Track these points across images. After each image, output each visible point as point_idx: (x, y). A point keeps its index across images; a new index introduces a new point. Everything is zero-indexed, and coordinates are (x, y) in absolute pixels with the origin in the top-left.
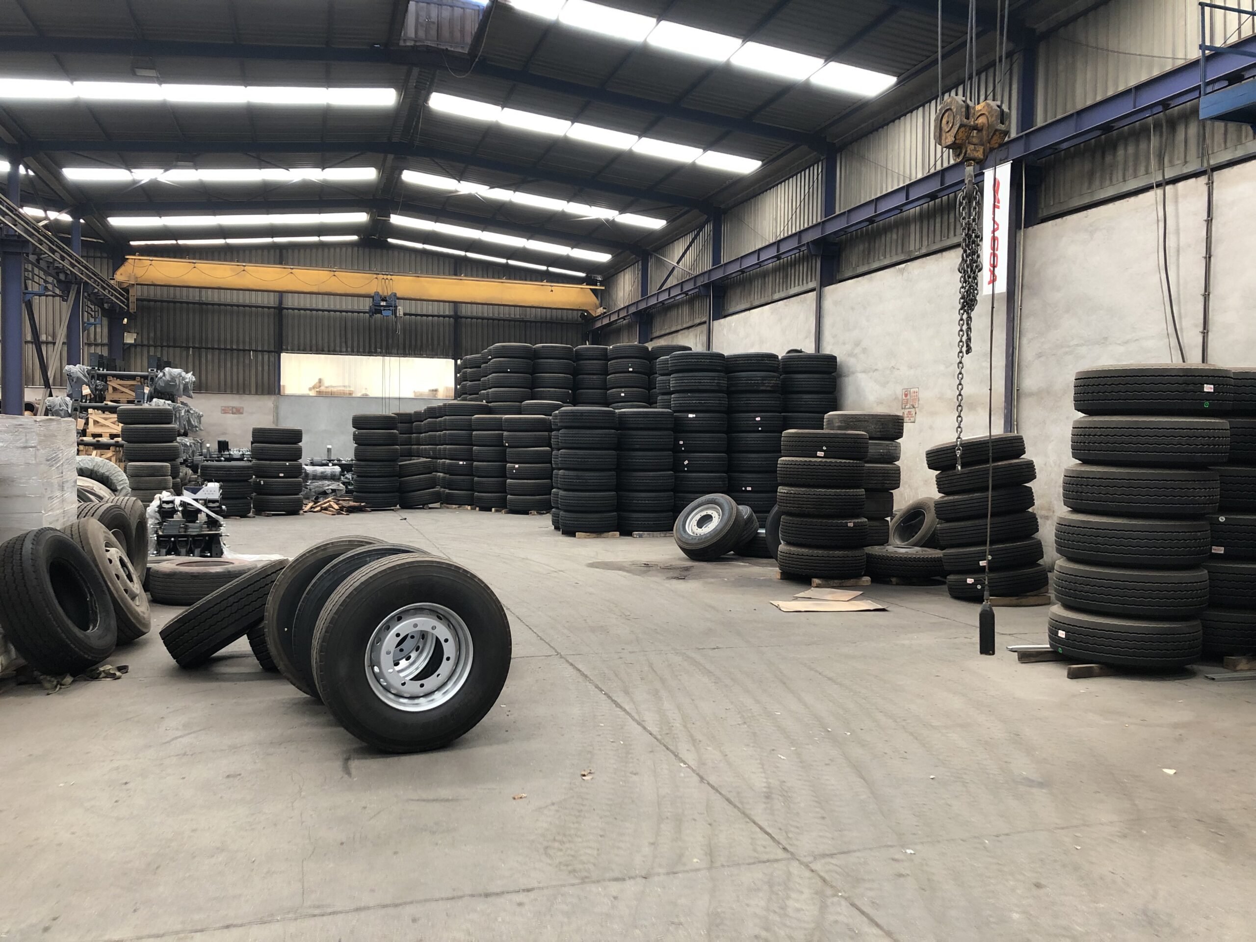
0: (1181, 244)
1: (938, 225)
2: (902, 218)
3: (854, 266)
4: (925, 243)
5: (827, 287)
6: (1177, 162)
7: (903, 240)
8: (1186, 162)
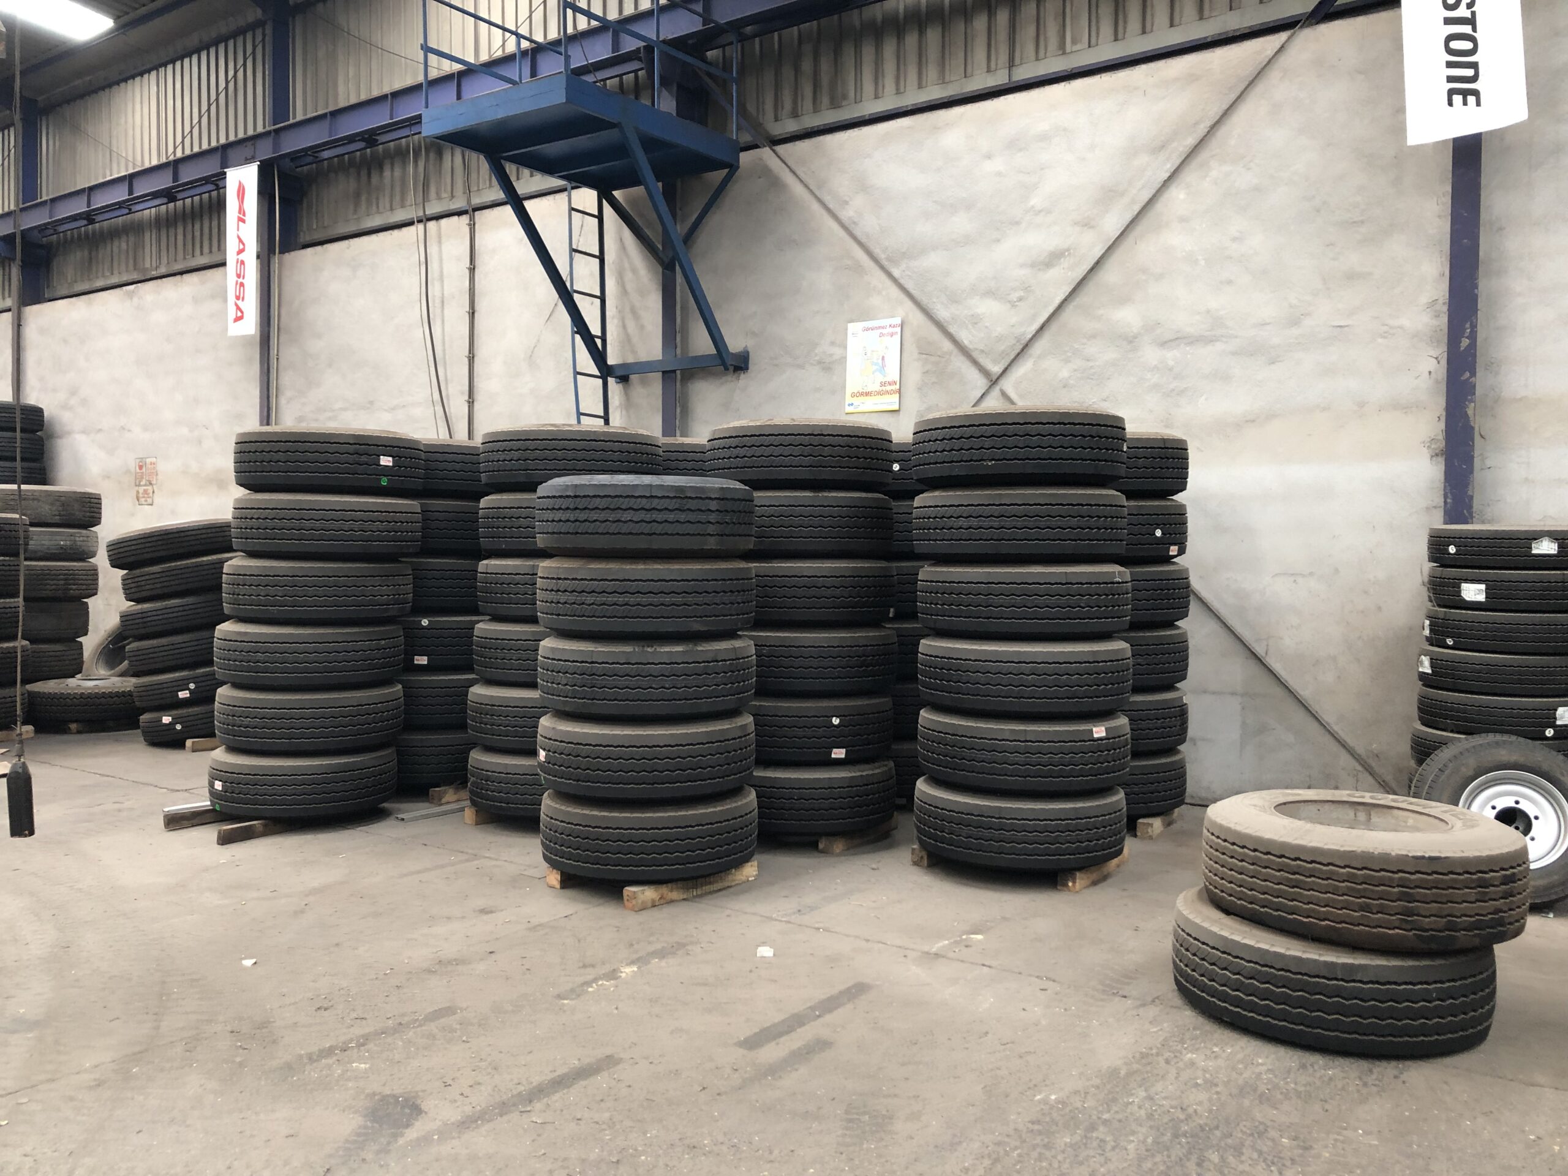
0: (445, 295)
1: (180, 237)
2: (132, 223)
3: (69, 281)
4: (164, 260)
5: (29, 307)
6: (444, 195)
7: (135, 253)
8: (453, 197)
